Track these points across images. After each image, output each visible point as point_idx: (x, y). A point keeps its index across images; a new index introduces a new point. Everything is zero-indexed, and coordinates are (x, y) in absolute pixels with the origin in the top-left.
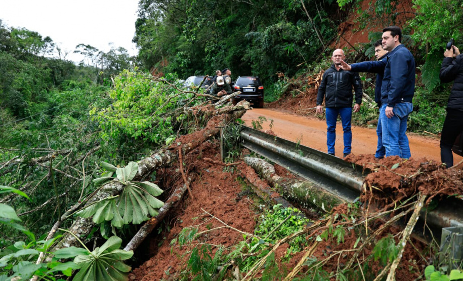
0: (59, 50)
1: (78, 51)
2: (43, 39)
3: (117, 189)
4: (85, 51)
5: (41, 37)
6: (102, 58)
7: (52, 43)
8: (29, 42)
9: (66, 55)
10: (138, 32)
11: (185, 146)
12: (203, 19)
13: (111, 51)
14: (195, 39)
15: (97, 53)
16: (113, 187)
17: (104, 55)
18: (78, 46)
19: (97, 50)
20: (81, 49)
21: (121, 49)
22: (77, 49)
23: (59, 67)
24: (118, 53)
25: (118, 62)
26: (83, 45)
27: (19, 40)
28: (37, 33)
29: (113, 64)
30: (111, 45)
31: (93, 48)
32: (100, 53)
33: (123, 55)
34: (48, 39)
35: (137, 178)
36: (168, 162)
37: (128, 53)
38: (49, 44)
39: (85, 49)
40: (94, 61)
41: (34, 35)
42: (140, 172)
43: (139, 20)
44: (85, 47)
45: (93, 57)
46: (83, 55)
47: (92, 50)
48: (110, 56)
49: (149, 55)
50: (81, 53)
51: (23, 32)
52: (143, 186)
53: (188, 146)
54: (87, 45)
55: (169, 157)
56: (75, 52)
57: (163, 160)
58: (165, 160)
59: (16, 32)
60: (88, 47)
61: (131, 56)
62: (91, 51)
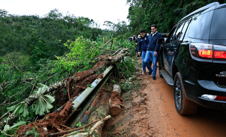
0: (96, 24)
1: (105, 24)
2: (90, 20)
3: (35, 98)
4: (108, 24)
5: (89, 20)
6: (114, 27)
7: (93, 22)
8: (85, 22)
9: (99, 26)
10: (130, 14)
11: (76, 78)
12: (154, 4)
13: (119, 23)
14: (149, 15)
15: (112, 25)
16: (33, 97)
17: (116, 25)
18: (105, 22)
19: (113, 23)
20: (106, 23)
21: (123, 22)
22: (104, 24)
23: (96, 32)
24: (122, 24)
25: (121, 28)
26: (107, 21)
27: (80, 22)
28: (88, 18)
29: (119, 29)
30: (119, 20)
31: (111, 22)
32: (114, 24)
33: (124, 25)
34: (92, 20)
35: (46, 93)
36: (65, 86)
37: (126, 23)
38: (92, 22)
39: (108, 23)
40: (111, 28)
41: (87, 19)
42: (48, 90)
43: (130, 7)
44: (108, 22)
45: (111, 26)
46: (107, 26)
47: (111, 23)
48: (118, 26)
49: (134, 24)
50: (106, 25)
51: (82, 18)
53: (78, 78)
54: (108, 21)
55: (65, 84)
56: (104, 25)
58: (63, 85)
59: (80, 19)
60: (109, 22)
61: (127, 25)
62: (110, 24)
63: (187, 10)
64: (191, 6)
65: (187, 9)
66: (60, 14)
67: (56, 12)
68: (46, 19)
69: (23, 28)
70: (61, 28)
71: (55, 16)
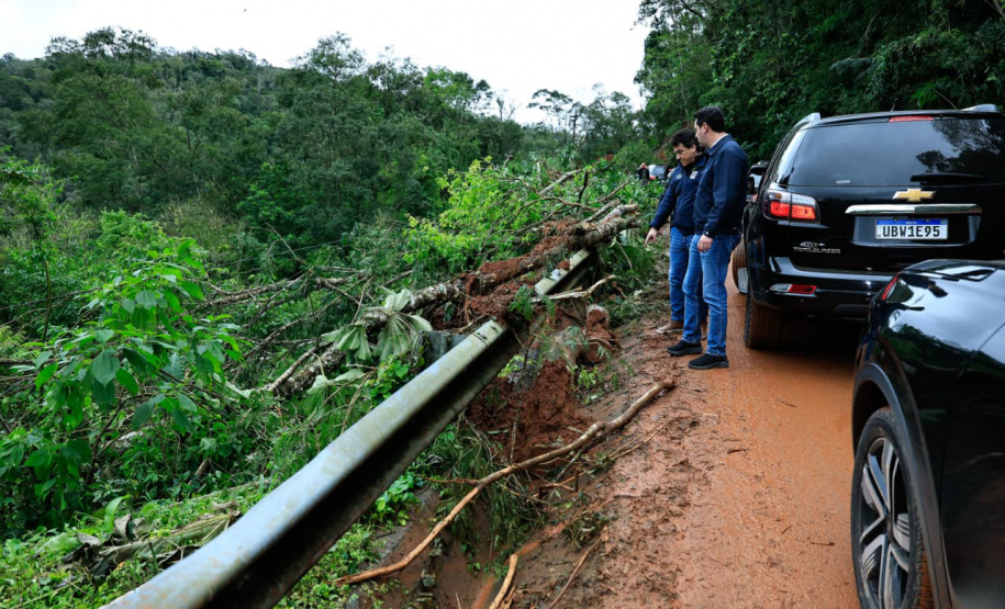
0: (500, 103)
1: (535, 105)
2: (474, 85)
3: (379, 319)
4: (548, 104)
5: (471, 81)
6: (576, 116)
7: (489, 91)
8: (452, 92)
9: (512, 112)
10: (648, 63)
11: (486, 276)
12: (752, 33)
13: (597, 101)
14: (731, 76)
15: (569, 106)
16: (375, 316)
17: (583, 110)
18: (536, 94)
19: (571, 100)
20: (542, 99)
21: (617, 97)
22: (534, 101)
23: (496, 136)
24: (610, 104)
25: (607, 123)
26: (545, 91)
27: (435, 90)
28: (466, 75)
29: (598, 127)
30: (600, 89)
31: (563, 97)
32: (574, 105)
33: (618, 109)
34: (483, 85)
35: (407, 309)
36: (456, 296)
37: (629, 104)
38: (483, 94)
39: (548, 100)
40: (563, 122)
41: (461, 79)
42: (413, 303)
43: (653, 35)
44: (549, 96)
45: (562, 114)
46: (544, 112)
47: (561, 101)
48: (593, 112)
49: (663, 109)
50: (541, 108)
51: (443, 75)
52: (410, 320)
53: (491, 278)
54: (551, 90)
55: (457, 289)
56: (531, 105)
57: (448, 292)
58: (451, 292)
59: (432, 76)
60: (555, 94)
61: (634, 110)
62: (559, 102)
63: (889, 67)
64: (906, 49)
65: (887, 60)
66: (356, 58)
67: (340, 49)
68: (299, 76)
69: (213, 110)
70: (358, 113)
71: (336, 62)
